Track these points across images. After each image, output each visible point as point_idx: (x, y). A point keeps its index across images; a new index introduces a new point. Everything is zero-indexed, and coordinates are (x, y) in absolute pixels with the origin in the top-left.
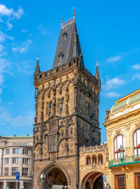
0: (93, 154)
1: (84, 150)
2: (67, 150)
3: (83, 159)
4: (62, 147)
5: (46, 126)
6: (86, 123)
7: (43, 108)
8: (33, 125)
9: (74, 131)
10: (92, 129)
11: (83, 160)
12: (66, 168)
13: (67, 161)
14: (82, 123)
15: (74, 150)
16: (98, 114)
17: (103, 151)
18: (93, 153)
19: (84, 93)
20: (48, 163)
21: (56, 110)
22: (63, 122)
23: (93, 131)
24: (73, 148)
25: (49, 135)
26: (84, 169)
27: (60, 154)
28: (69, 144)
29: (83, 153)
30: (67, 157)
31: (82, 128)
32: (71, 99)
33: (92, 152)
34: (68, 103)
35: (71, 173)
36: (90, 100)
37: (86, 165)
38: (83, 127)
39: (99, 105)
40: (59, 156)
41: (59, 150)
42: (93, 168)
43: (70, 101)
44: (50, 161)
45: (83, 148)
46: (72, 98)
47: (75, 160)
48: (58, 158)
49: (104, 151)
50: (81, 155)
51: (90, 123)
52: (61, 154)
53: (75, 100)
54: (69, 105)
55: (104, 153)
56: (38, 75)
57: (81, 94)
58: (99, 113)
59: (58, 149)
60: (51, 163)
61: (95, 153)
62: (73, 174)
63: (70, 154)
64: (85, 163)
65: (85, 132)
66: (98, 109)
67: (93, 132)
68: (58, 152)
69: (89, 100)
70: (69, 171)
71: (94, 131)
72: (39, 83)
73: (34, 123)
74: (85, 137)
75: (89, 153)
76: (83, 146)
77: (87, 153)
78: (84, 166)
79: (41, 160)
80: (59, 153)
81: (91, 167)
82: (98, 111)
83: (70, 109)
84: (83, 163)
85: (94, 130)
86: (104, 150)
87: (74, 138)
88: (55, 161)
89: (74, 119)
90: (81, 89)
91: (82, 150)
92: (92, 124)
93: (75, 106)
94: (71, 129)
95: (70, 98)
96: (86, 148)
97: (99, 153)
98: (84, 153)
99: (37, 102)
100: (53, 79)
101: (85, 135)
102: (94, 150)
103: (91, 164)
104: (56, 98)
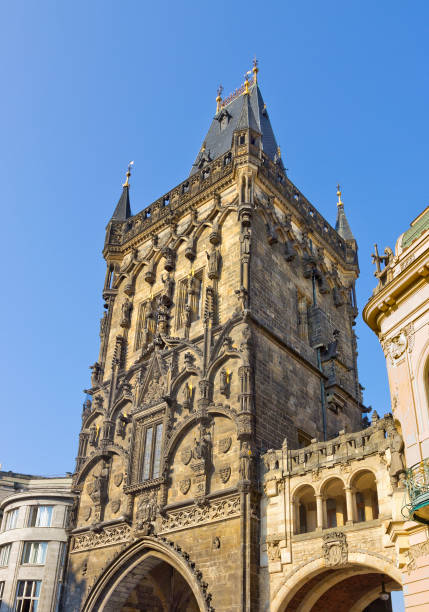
0: (326, 475)
1: (284, 464)
2: (202, 472)
3: (280, 508)
4: (183, 460)
5: (130, 387)
6: (298, 366)
7: (126, 325)
8: (86, 391)
9: (236, 384)
10: (330, 398)
11: (278, 514)
12: (200, 555)
13: (201, 523)
14: (276, 359)
15: (235, 465)
16: (355, 355)
17: (373, 454)
18: (325, 471)
19: (286, 257)
20: (124, 540)
21: (172, 322)
22: (196, 356)
23: (335, 409)
24: (231, 457)
25: (135, 416)
26: (286, 556)
27: (175, 494)
28: (216, 442)
29: (279, 476)
30: (205, 504)
31: (280, 378)
32: (228, 268)
33: (320, 468)
34: (215, 285)
35: (219, 579)
36: (317, 293)
37: (296, 533)
38: (286, 378)
39: (354, 324)
40: (171, 503)
41: (173, 476)
42: (327, 549)
43: (224, 275)
44: (133, 529)
45: (279, 453)
46: (234, 264)
47: (239, 513)
48: (164, 514)
49: (383, 454)
50: (270, 490)
51: (317, 371)
52: (180, 493)
53: (245, 265)
54: (222, 290)
55: (383, 462)
56: (122, 223)
57: (273, 257)
58: (358, 350)
59: (168, 471)
60: (136, 539)
61: (336, 472)
62: (229, 584)
63: (218, 487)
64: (291, 528)
65: (292, 401)
66: (354, 337)
67: (336, 412)
68: (168, 483)
69: (311, 289)
70: (211, 573)
71: (338, 406)
72: (124, 247)
73: (90, 385)
74: (293, 418)
75: (309, 476)
76: (280, 447)
77: (296, 474)
78: (282, 543)
79: (99, 531)
80: (170, 490)
81: (320, 543)
82: (354, 345)
83: (223, 306)
84: (281, 529)
85: (342, 404)
86: (381, 449)
87: (234, 411)
88: (152, 527)
89: (238, 335)
90: (270, 238)
91: (272, 467)
92: (326, 379)
93: (245, 286)
94: (227, 378)
95: (226, 264)
96: (294, 452)
97: (356, 466)
98: (284, 478)
99: (111, 311)
100: (168, 222)
101: (296, 413)
102: (330, 458)
103: (319, 530)
104: (176, 281)
